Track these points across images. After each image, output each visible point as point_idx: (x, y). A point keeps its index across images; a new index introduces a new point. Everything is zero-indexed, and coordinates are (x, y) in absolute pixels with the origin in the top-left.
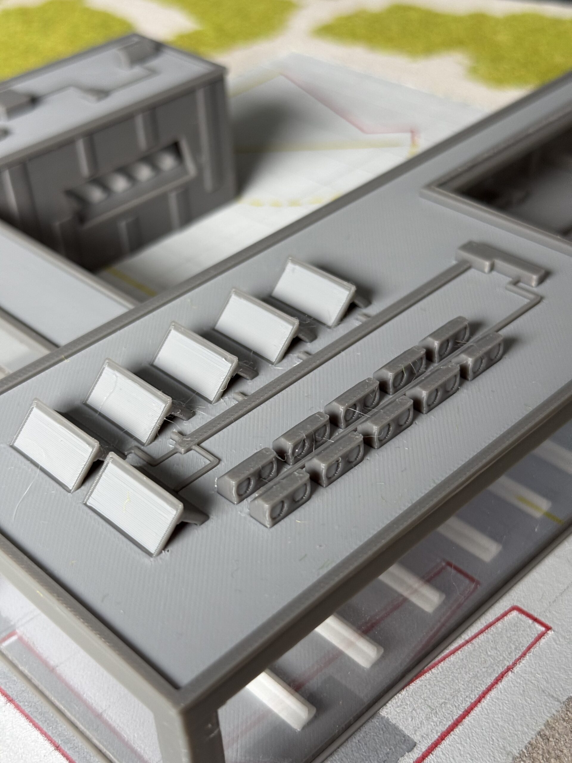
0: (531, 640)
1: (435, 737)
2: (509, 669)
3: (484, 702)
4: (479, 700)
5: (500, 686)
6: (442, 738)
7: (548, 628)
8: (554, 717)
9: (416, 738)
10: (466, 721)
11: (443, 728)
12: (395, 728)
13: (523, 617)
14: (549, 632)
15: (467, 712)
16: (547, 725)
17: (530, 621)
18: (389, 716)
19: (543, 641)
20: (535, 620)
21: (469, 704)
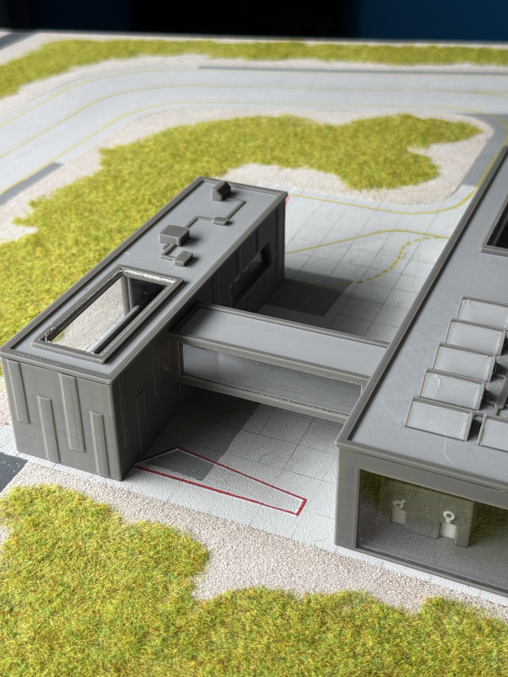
0: (286, 509)
3: (238, 499)
4: (236, 496)
7: (297, 514)
8: (238, 524)
9: (205, 480)
12: (208, 472)
14: (295, 516)
15: (228, 494)
16: (232, 522)
17: (299, 507)
18: (213, 469)
19: (287, 513)
20: (301, 509)
21: (233, 493)
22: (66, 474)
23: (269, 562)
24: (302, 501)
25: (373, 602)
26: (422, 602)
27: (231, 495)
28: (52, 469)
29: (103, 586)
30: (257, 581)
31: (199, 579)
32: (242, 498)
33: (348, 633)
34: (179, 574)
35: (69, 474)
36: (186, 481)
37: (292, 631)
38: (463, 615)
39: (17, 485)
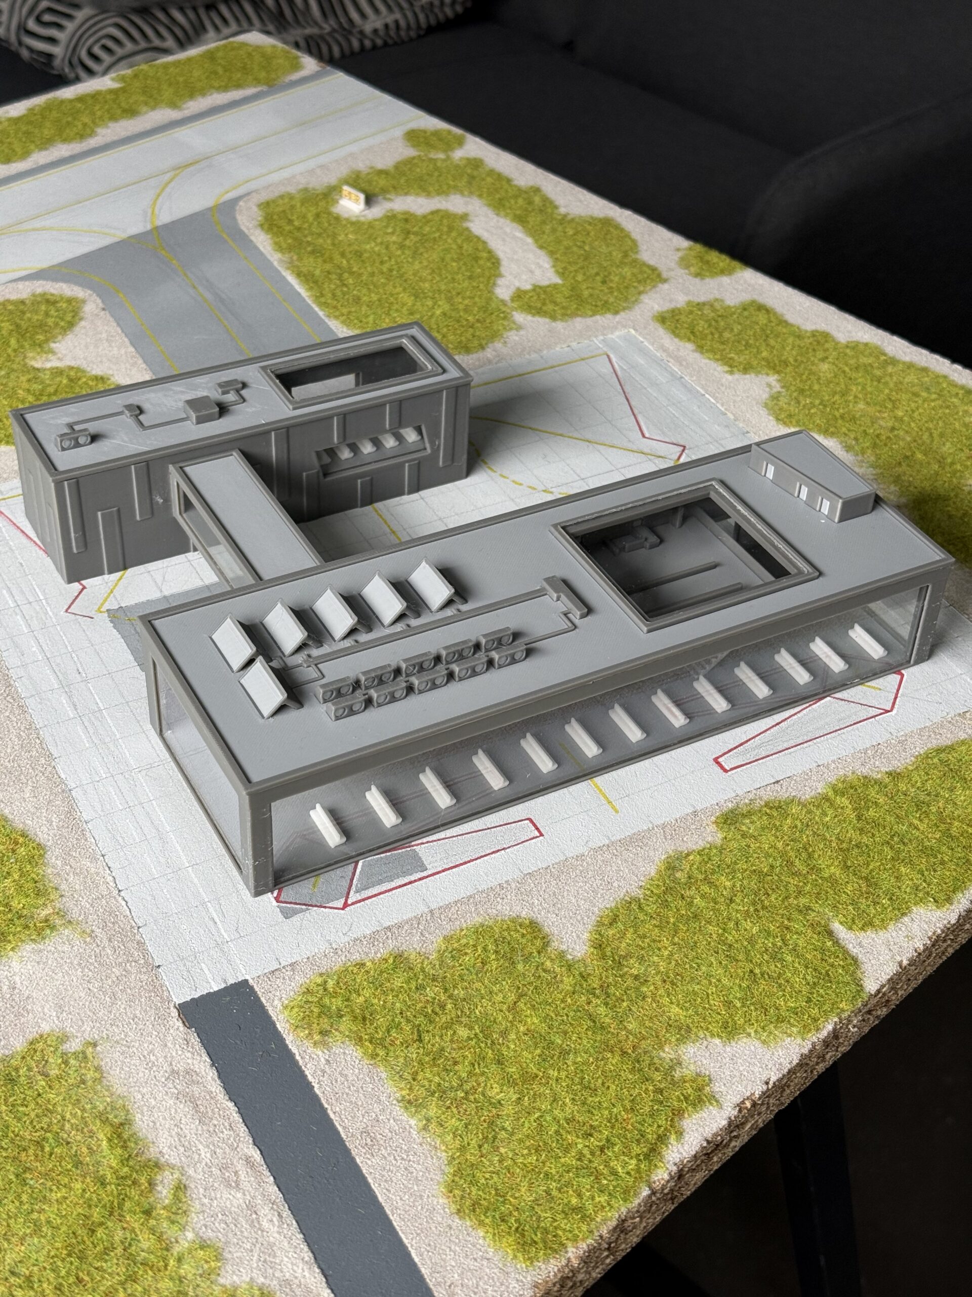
0: (527, 838)
1: (440, 869)
2: (504, 849)
3: (479, 861)
4: (476, 859)
5: (493, 855)
6: (443, 871)
7: (541, 835)
8: (513, 879)
9: (428, 867)
10: (462, 867)
11: (447, 867)
12: (420, 858)
13: (530, 825)
14: (541, 837)
15: (465, 863)
16: (507, 882)
17: (533, 828)
19: (534, 841)
20: (537, 829)
21: (469, 859)
22: (305, 960)
23: (581, 887)
24: (527, 822)
25: (688, 855)
26: (713, 828)
27: (469, 862)
28: (284, 967)
29: (501, 1011)
30: (596, 909)
31: (555, 944)
32: (482, 857)
33: (705, 888)
34: (539, 952)
35: (308, 958)
36: (415, 881)
37: (672, 920)
38: (749, 814)
39: (280, 1007)
